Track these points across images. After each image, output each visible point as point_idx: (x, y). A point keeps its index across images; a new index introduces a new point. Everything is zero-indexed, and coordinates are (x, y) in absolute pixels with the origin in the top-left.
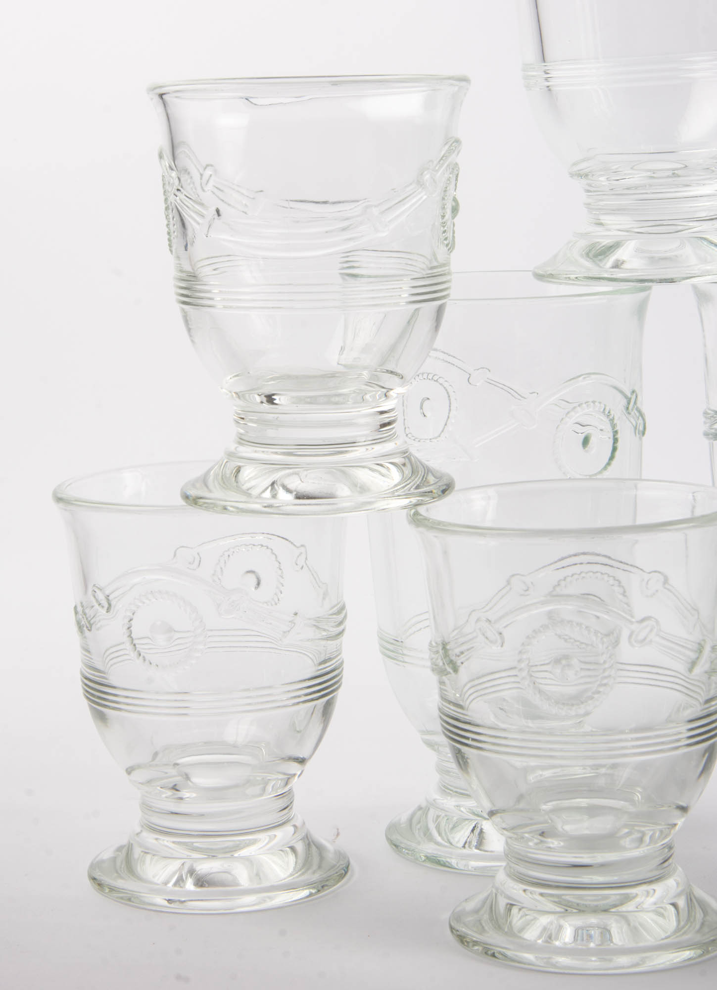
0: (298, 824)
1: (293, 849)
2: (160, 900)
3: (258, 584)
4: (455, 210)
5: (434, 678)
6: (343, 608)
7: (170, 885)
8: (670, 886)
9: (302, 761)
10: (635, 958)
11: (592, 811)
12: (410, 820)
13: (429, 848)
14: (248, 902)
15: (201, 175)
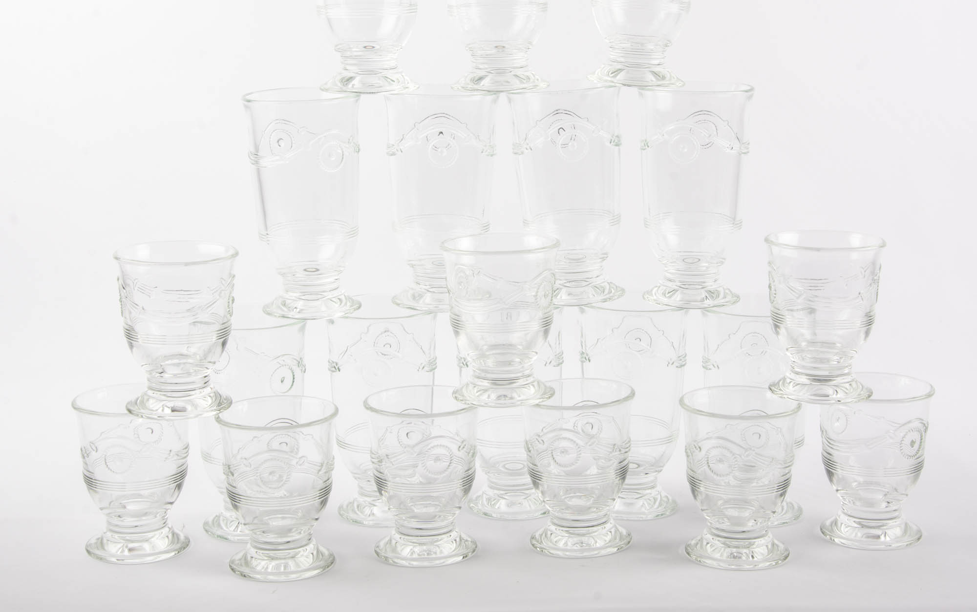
0: (170, 527)
1: (167, 537)
2: (114, 560)
3: (152, 432)
4: (233, 300)
5: (225, 477)
6: (188, 445)
7: (119, 553)
8: (311, 547)
9: (171, 503)
10: (298, 575)
11: (283, 518)
12: (213, 520)
13: (219, 533)
14: (149, 559)
15: (133, 283)
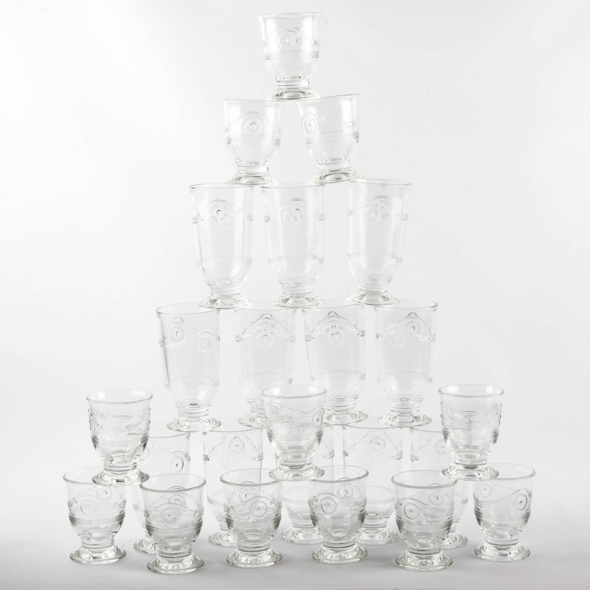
0: (115, 545)
1: (114, 551)
2: (85, 562)
3: (106, 493)
4: (150, 422)
5: (144, 517)
6: (125, 500)
7: (88, 559)
8: (191, 557)
9: (116, 532)
10: (184, 571)
11: (176, 541)
12: (139, 543)
13: (143, 549)
14: (104, 562)
15: (97, 412)
